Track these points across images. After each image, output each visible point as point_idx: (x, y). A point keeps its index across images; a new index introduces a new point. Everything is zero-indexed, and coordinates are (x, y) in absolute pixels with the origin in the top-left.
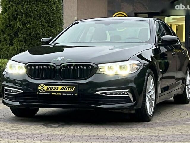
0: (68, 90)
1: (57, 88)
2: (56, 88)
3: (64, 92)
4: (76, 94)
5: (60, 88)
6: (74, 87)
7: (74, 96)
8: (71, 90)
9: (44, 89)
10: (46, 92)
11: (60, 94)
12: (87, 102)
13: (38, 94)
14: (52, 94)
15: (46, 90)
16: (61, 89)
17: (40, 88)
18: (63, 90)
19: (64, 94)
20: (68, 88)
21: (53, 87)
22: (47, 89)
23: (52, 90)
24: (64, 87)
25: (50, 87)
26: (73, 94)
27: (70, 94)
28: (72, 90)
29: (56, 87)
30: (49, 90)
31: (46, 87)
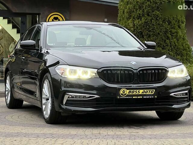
0: (149, 93)
1: (138, 91)
2: (137, 92)
3: (145, 95)
4: (156, 97)
5: (141, 91)
6: (154, 90)
7: (154, 98)
8: (151, 93)
9: (126, 93)
10: (128, 96)
11: (141, 97)
13: (120, 99)
14: (133, 97)
15: (127, 94)
16: (142, 93)
17: (122, 93)
18: (145, 94)
19: (145, 97)
20: (149, 91)
21: (134, 91)
22: (129, 93)
23: (134, 94)
24: (145, 90)
25: (132, 90)
26: (153, 97)
27: (151, 97)
28: (153, 93)
29: (138, 90)
30: (131, 94)
31: (128, 91)
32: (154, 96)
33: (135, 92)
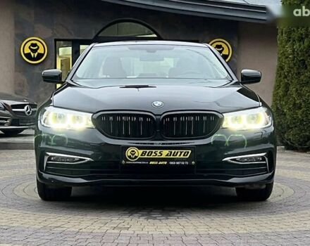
1: (160, 153)
2: (158, 153)
3: (172, 160)
4: (193, 163)
5: (165, 152)
6: (190, 151)
7: (190, 165)
9: (136, 155)
10: (140, 159)
11: (166, 163)
12: (205, 175)
13: (126, 164)
14: (151, 163)
15: (139, 156)
16: (167, 155)
17: (129, 154)
19: (171, 163)
21: (152, 152)
22: (142, 155)
23: (151, 157)
26: (187, 163)
27: (183, 163)
28: (187, 155)
29: (159, 151)
30: (146, 156)
32: (190, 162)
33: (153, 154)
